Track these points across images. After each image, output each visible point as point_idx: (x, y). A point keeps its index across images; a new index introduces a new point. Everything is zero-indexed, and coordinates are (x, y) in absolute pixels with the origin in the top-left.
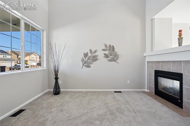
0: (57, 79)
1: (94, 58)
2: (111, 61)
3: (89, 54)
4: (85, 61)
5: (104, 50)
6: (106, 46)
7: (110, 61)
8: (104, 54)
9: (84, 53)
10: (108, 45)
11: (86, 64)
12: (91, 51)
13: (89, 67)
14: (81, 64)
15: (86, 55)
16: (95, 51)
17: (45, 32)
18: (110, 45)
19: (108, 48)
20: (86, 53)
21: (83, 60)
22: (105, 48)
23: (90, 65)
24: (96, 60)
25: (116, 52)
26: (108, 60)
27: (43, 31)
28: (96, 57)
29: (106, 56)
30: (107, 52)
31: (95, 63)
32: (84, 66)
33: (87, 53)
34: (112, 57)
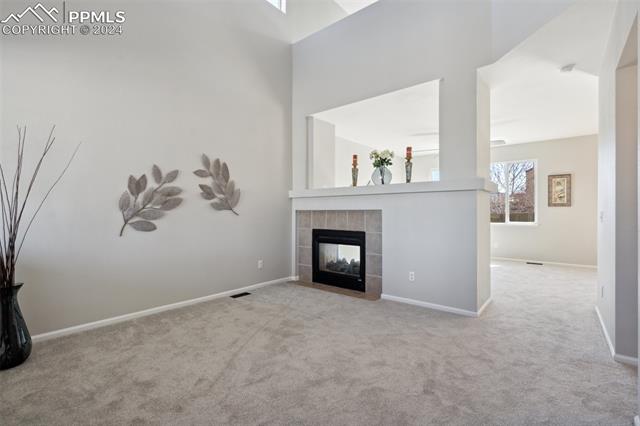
1: (169, 198)
2: (220, 209)
3: (152, 184)
4: (136, 205)
5: (199, 173)
6: (206, 162)
7: (217, 207)
8: (202, 187)
9: (131, 179)
10: (212, 161)
11: (136, 219)
12: (157, 172)
13: (150, 230)
14: (119, 217)
15: (137, 185)
16: (173, 175)
18: (218, 161)
19: (212, 170)
20: (138, 177)
21: (124, 205)
22: (202, 168)
23: (153, 222)
24: (178, 203)
25: (232, 184)
26: (212, 205)
28: (177, 194)
29: (207, 193)
30: (208, 181)
31: (171, 214)
32: (127, 226)
33: (144, 177)
34: (222, 196)
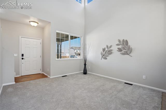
0: (85, 65)
1: (109, 52)
3: (106, 49)
4: (103, 54)
5: (118, 45)
6: (119, 41)
7: (123, 54)
8: (118, 48)
9: (103, 49)
10: (121, 41)
11: (104, 57)
12: (107, 46)
13: (106, 59)
14: (101, 56)
15: (104, 50)
16: (111, 47)
17: (82, 37)
18: (124, 40)
19: (121, 43)
20: (104, 48)
21: (102, 54)
22: (118, 43)
23: (107, 57)
24: (111, 53)
25: (129, 46)
26: (121, 53)
27: (81, 37)
28: (111, 51)
29: (120, 50)
30: (120, 47)
31: (110, 56)
32: (102, 58)
33: (105, 48)
34: (125, 50)
